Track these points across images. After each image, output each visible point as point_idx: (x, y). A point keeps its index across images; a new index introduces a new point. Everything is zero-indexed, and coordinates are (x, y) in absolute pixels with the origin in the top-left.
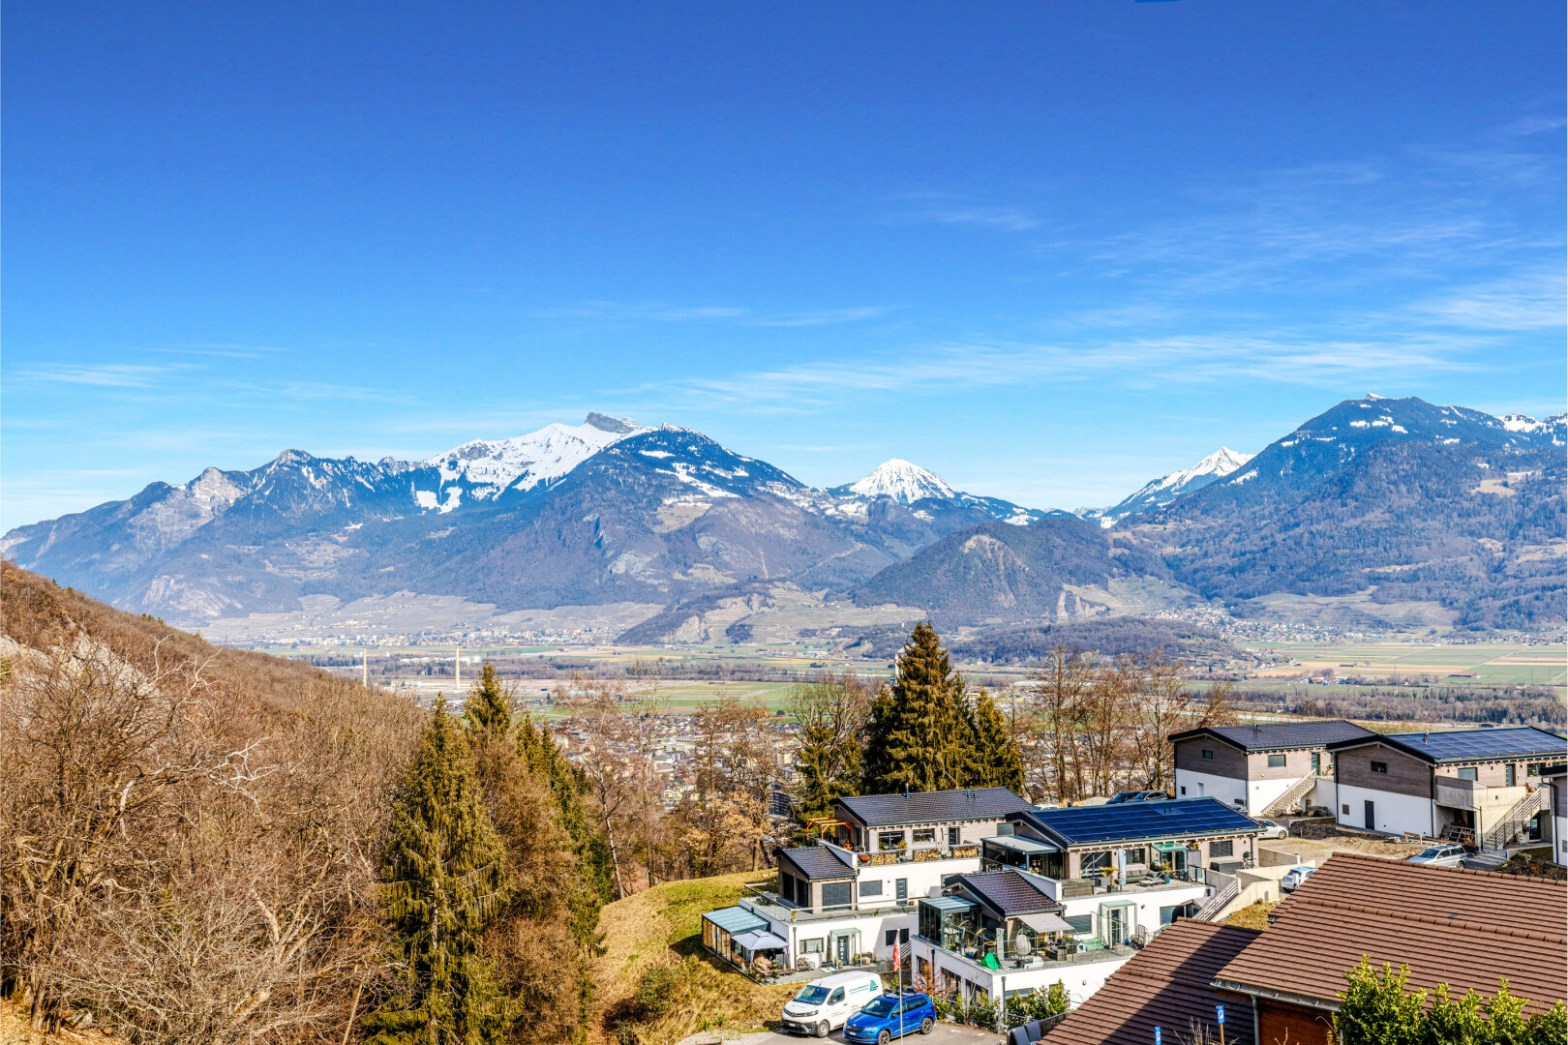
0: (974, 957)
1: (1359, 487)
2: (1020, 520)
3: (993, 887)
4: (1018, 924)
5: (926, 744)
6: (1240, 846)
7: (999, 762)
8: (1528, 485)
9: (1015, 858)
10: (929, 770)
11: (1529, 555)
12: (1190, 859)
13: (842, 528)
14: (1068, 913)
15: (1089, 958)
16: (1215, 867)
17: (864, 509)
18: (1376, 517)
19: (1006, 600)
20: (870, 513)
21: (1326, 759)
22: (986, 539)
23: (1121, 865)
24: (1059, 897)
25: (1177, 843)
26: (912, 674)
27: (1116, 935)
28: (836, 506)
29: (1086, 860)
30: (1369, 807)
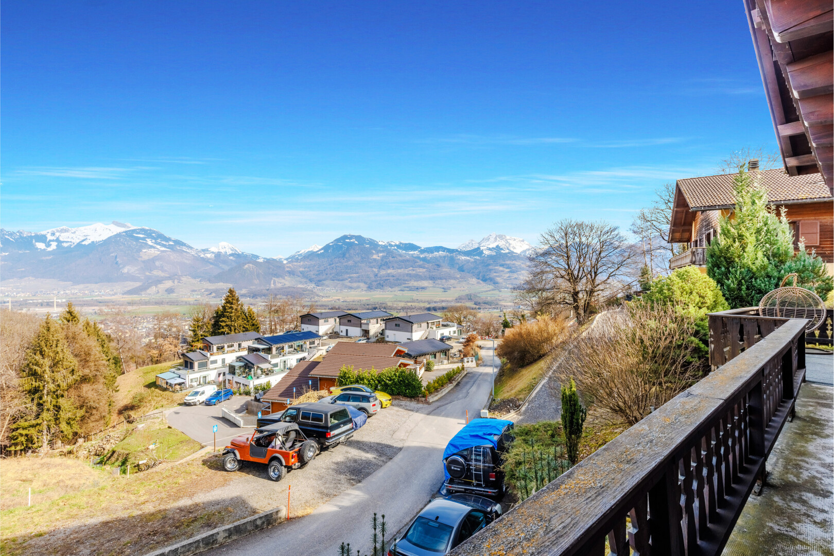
0: (245, 377)
1: (347, 255)
2: (261, 260)
3: (251, 358)
4: (258, 367)
5: (232, 321)
6: (317, 342)
7: (253, 325)
8: (383, 257)
9: (257, 350)
10: (233, 328)
11: (383, 272)
12: (304, 346)
13: (205, 261)
14: (272, 363)
15: (277, 373)
16: (310, 348)
17: (213, 255)
18: (351, 263)
19: (256, 282)
20: (215, 256)
21: (338, 320)
22: (251, 265)
23: (286, 349)
24: (269, 359)
25: (301, 342)
26: (228, 302)
27: (285, 367)
28: (204, 254)
29: (277, 349)
30: (347, 330)
